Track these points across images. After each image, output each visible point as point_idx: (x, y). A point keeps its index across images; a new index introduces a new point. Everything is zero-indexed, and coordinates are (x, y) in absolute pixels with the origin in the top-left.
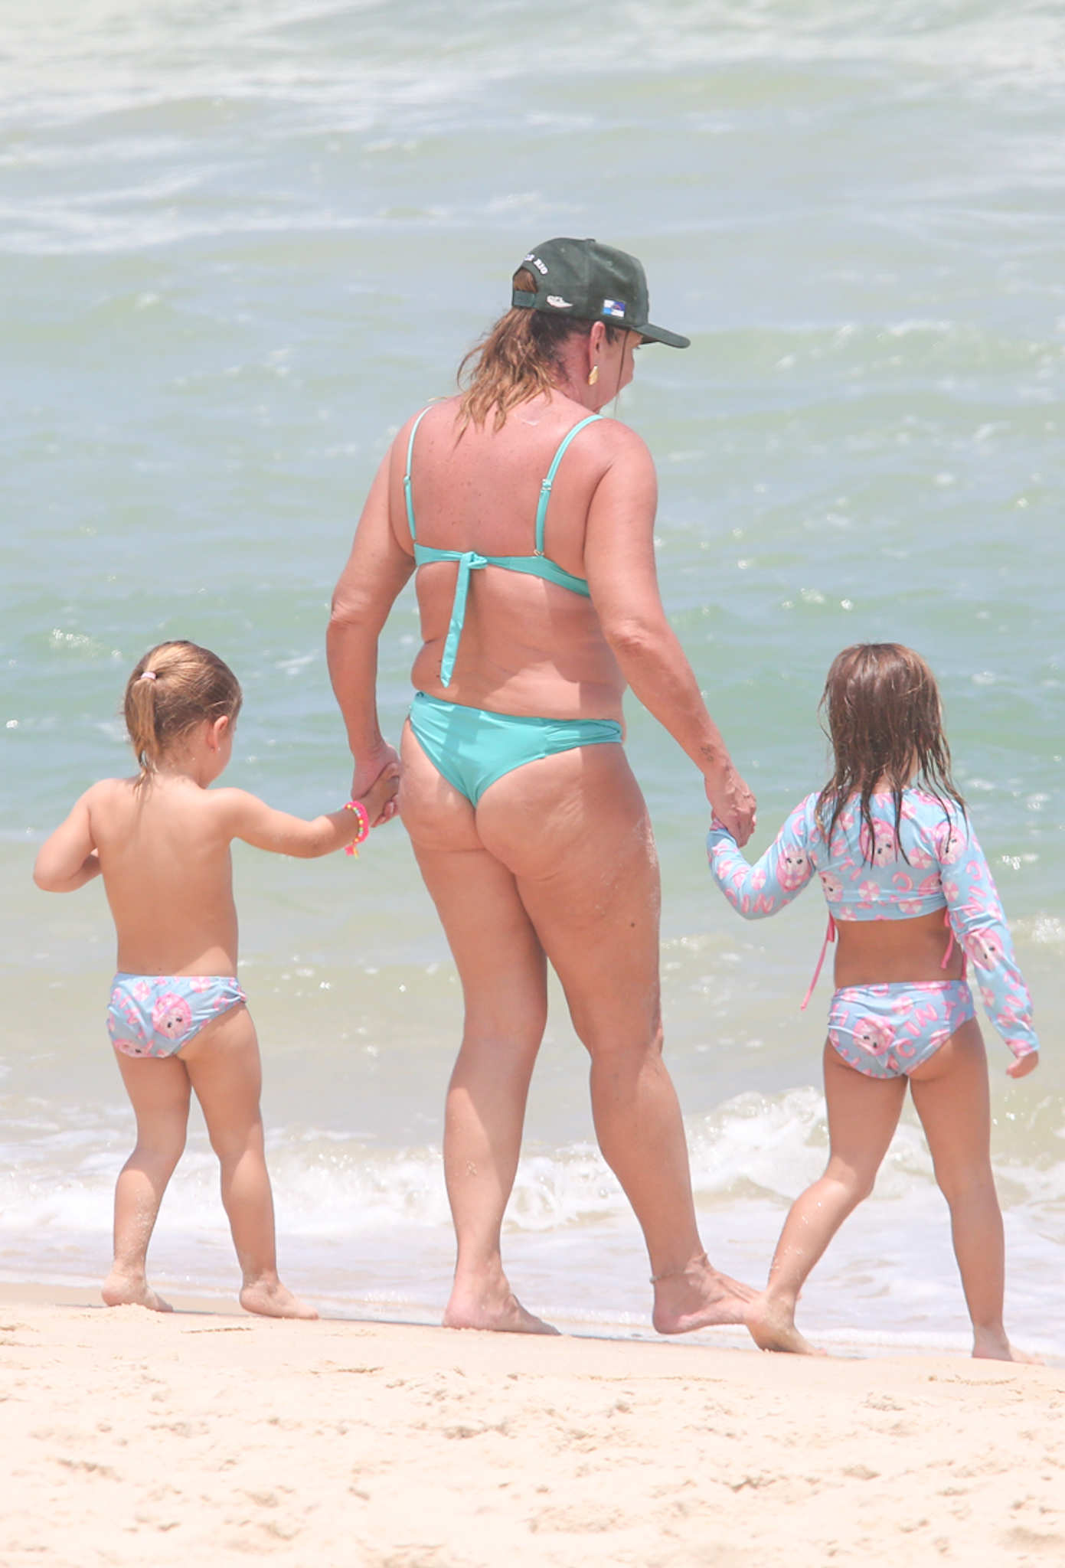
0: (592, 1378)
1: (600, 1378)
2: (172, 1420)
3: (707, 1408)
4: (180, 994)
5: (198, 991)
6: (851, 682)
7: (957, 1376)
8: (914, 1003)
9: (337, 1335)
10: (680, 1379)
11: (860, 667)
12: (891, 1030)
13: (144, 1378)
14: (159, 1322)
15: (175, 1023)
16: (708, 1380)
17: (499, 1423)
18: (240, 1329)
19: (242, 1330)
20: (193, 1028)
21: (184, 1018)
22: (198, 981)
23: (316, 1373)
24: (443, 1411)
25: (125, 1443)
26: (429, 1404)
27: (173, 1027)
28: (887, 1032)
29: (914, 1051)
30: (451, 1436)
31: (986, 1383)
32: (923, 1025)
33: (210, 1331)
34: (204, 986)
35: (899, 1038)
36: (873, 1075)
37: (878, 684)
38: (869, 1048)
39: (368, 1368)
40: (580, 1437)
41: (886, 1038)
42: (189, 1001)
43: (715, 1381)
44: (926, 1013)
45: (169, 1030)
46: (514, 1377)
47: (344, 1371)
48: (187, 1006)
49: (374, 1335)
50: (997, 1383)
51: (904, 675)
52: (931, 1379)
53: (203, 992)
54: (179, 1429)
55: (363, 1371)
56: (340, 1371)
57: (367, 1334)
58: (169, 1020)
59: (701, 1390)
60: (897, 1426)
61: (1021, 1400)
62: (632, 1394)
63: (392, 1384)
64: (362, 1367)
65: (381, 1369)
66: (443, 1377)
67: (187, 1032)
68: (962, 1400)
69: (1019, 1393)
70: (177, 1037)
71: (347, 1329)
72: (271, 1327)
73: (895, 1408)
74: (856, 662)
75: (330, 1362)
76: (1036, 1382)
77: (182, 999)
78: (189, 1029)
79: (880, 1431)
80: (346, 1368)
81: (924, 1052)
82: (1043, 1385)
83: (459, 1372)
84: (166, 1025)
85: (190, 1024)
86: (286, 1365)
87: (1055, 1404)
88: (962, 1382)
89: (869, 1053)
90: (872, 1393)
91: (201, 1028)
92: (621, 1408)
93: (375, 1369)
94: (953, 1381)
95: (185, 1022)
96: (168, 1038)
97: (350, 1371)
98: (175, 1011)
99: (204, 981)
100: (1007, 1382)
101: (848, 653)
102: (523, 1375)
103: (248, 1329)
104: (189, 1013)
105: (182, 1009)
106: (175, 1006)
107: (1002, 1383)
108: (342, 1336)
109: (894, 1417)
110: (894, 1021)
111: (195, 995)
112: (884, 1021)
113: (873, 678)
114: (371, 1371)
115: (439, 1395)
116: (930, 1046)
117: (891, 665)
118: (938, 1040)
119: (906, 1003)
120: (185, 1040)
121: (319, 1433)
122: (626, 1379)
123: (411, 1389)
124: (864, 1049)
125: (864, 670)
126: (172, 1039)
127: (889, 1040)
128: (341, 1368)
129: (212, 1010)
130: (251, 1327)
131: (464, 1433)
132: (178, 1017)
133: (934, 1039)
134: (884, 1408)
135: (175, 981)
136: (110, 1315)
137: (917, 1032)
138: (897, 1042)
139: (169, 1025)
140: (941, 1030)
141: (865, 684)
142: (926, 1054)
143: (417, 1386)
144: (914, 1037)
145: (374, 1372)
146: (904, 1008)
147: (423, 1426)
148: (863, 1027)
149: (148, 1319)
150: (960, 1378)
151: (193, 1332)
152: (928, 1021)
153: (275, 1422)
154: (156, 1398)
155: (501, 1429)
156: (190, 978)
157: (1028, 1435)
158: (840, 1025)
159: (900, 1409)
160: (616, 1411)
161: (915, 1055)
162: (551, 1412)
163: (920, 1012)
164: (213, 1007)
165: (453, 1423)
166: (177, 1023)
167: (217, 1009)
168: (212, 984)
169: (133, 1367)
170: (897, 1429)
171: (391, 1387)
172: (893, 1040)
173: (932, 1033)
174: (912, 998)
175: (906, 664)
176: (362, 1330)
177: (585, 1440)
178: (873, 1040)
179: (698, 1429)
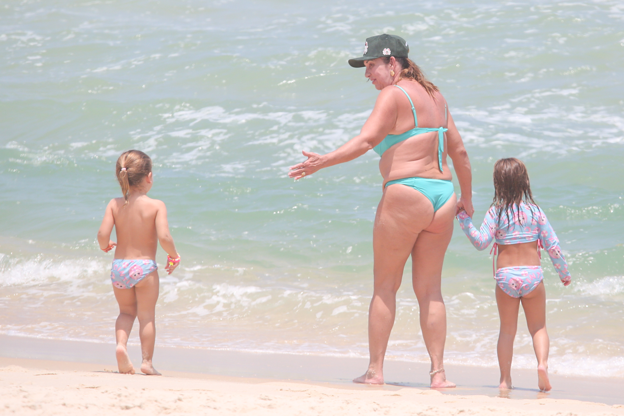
0: (170, 390)
1: (172, 390)
2: (30, 404)
3: (208, 400)
4: (140, 265)
5: (145, 264)
6: (503, 172)
7: (289, 389)
8: (529, 273)
9: (85, 376)
10: (199, 390)
11: (505, 166)
12: (522, 281)
13: (21, 390)
14: (26, 372)
15: (137, 275)
16: (208, 390)
17: (138, 404)
18: (53, 374)
19: (54, 374)
20: (143, 276)
21: (140, 273)
22: (145, 261)
23: (78, 388)
24: (120, 401)
25: (14, 412)
26: (116, 398)
27: (136, 276)
28: (521, 282)
29: (529, 288)
30: (122, 409)
31: (299, 391)
32: (532, 280)
33: (43, 374)
34: (147, 263)
35: (524, 284)
36: (514, 297)
37: (512, 172)
38: (514, 287)
39: (96, 387)
40: (166, 409)
41: (520, 284)
42: (142, 268)
43: (210, 391)
44: (533, 276)
45: (135, 277)
46: (144, 390)
47: (88, 388)
48: (142, 269)
49: (97, 376)
50: (302, 391)
51: (519, 168)
52: (281, 390)
53: (147, 265)
54: (33, 407)
55: (93, 388)
56: (86, 388)
57: (95, 375)
58: (135, 274)
59: (206, 393)
60: (269, 406)
61: (310, 397)
62: (183, 395)
63: (103, 392)
64: (93, 386)
65: (100, 387)
66: (120, 389)
67: (141, 278)
68: (291, 397)
69: (310, 394)
70: (137, 279)
71: (88, 374)
72: (63, 373)
73: (269, 400)
74: (503, 165)
75: (83, 385)
76: (315, 391)
77: (140, 267)
78: (142, 277)
79: (264, 407)
80: (88, 387)
81: (532, 288)
82: (317, 392)
83: (126, 388)
84: (134, 275)
85: (142, 275)
86: (68, 386)
87: (321, 398)
88: (291, 391)
89: (514, 289)
90: (261, 395)
91: (145, 276)
92: (180, 400)
93: (98, 387)
94: (288, 391)
95: (141, 274)
96: (134, 279)
97: (90, 388)
98: (137, 270)
99: (147, 261)
100: (305, 391)
101: (501, 161)
102: (147, 389)
103: (55, 374)
104: (142, 271)
105: (140, 270)
106: (137, 269)
107: (304, 391)
108: (87, 376)
109: (269, 402)
110: (522, 278)
111: (144, 265)
112: (519, 278)
113: (510, 170)
114: (97, 388)
115: (119, 395)
116: (534, 286)
117: (515, 165)
118: (536, 285)
119: (526, 273)
120: (140, 280)
121: (79, 408)
122: (181, 390)
123: (110, 393)
124: (512, 288)
125: (507, 167)
126: (136, 280)
127: (521, 285)
128: (86, 387)
129: (149, 271)
130: (56, 373)
131: (127, 408)
132: (138, 273)
133: (535, 284)
134: (265, 399)
135: (137, 261)
136: (9, 370)
137: (530, 282)
138: (524, 285)
139: (135, 275)
140: (537, 282)
141: (508, 172)
142: (532, 289)
143: (112, 392)
144: (530, 284)
145: (98, 388)
146: (525, 274)
147: (114, 406)
148: (512, 281)
149: (22, 371)
150: (290, 390)
151: (37, 375)
152: (534, 279)
153: (64, 405)
154: (25, 397)
155: (140, 407)
156: (142, 260)
157: (312, 408)
158: (504, 281)
159: (271, 400)
160: (178, 401)
161: (529, 289)
162: (156, 401)
163: (531, 276)
164: (149, 270)
165: (123, 404)
166: (138, 275)
167: (151, 271)
168: (150, 262)
169: (17, 387)
170: (270, 406)
171: (103, 393)
172: (522, 284)
173: (534, 282)
174: (528, 271)
175: (519, 164)
176: (94, 374)
177: (167, 410)
178: (515, 285)
179: (204, 406)
